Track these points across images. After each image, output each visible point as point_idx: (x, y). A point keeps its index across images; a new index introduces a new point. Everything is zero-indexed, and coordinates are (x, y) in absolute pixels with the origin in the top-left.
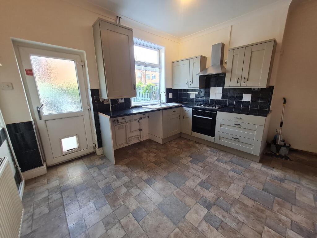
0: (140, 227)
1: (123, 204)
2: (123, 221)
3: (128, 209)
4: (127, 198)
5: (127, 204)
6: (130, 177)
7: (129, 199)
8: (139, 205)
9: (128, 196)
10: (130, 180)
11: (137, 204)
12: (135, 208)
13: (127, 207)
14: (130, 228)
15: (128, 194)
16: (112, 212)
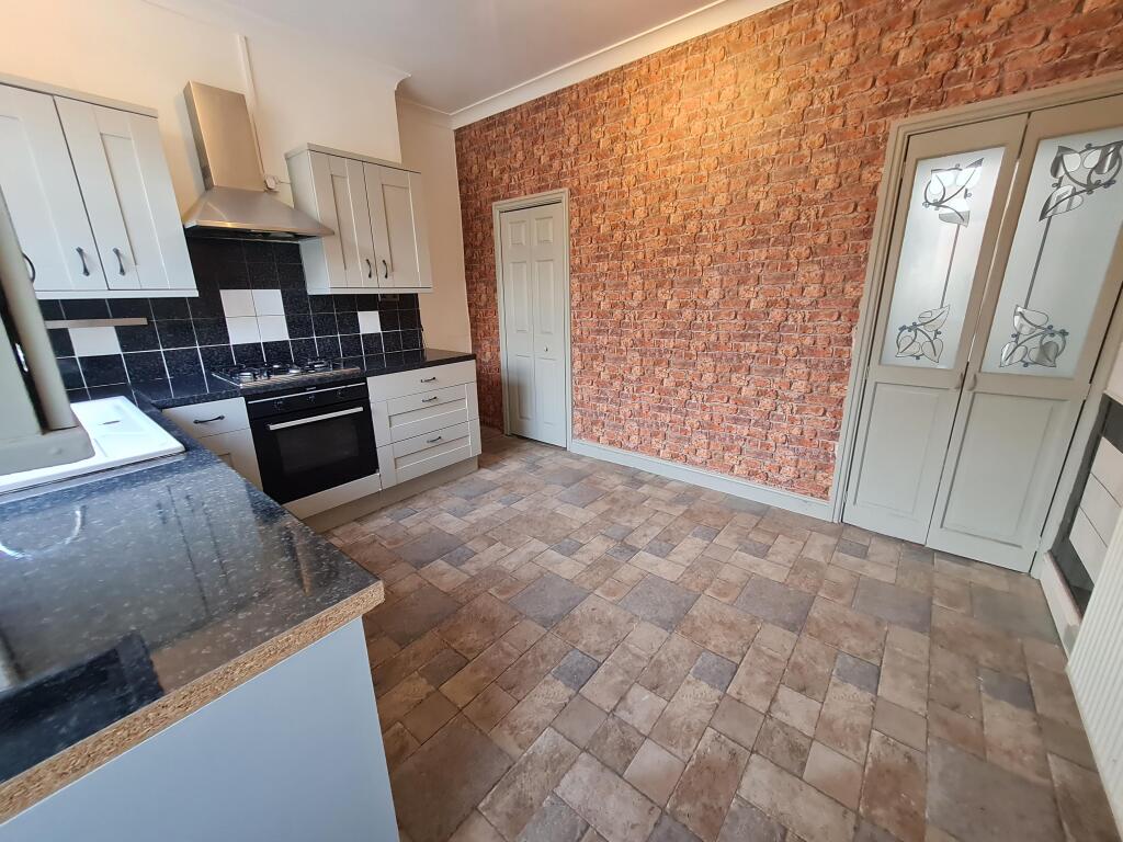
0: (745, 659)
1: (710, 732)
2: (761, 704)
3: (718, 706)
4: (683, 724)
5: (705, 715)
6: (558, 765)
7: (681, 719)
8: (690, 677)
9: (673, 724)
10: (584, 756)
11: (689, 682)
12: (704, 687)
13: (714, 712)
14: (764, 680)
15: (664, 730)
16: (757, 752)
